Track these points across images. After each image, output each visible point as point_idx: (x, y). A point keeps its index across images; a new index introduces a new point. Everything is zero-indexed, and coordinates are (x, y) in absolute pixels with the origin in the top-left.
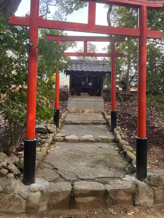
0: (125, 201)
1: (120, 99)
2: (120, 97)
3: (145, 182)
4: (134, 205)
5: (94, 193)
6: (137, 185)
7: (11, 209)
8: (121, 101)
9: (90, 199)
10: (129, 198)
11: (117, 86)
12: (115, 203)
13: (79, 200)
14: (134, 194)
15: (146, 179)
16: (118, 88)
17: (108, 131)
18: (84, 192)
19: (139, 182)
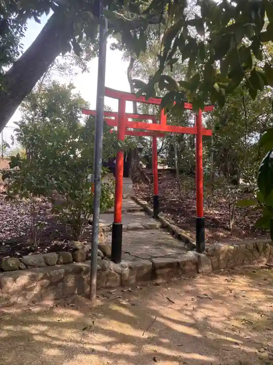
0: (191, 270)
1: (146, 179)
2: (147, 177)
3: (204, 254)
4: (198, 273)
5: (170, 265)
6: (199, 257)
7: (108, 284)
8: (148, 182)
9: (167, 270)
10: (194, 267)
11: (141, 162)
12: (184, 272)
13: (158, 272)
14: (197, 264)
15: (205, 252)
16: (141, 165)
17: (151, 217)
18: (163, 265)
19: (200, 254)
